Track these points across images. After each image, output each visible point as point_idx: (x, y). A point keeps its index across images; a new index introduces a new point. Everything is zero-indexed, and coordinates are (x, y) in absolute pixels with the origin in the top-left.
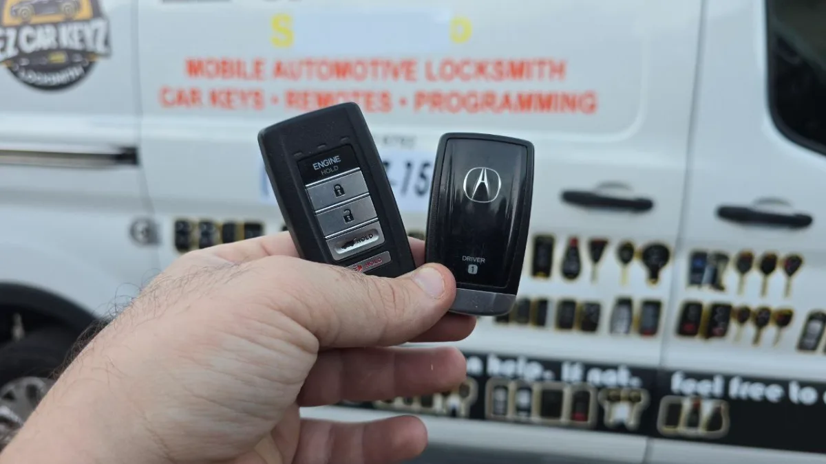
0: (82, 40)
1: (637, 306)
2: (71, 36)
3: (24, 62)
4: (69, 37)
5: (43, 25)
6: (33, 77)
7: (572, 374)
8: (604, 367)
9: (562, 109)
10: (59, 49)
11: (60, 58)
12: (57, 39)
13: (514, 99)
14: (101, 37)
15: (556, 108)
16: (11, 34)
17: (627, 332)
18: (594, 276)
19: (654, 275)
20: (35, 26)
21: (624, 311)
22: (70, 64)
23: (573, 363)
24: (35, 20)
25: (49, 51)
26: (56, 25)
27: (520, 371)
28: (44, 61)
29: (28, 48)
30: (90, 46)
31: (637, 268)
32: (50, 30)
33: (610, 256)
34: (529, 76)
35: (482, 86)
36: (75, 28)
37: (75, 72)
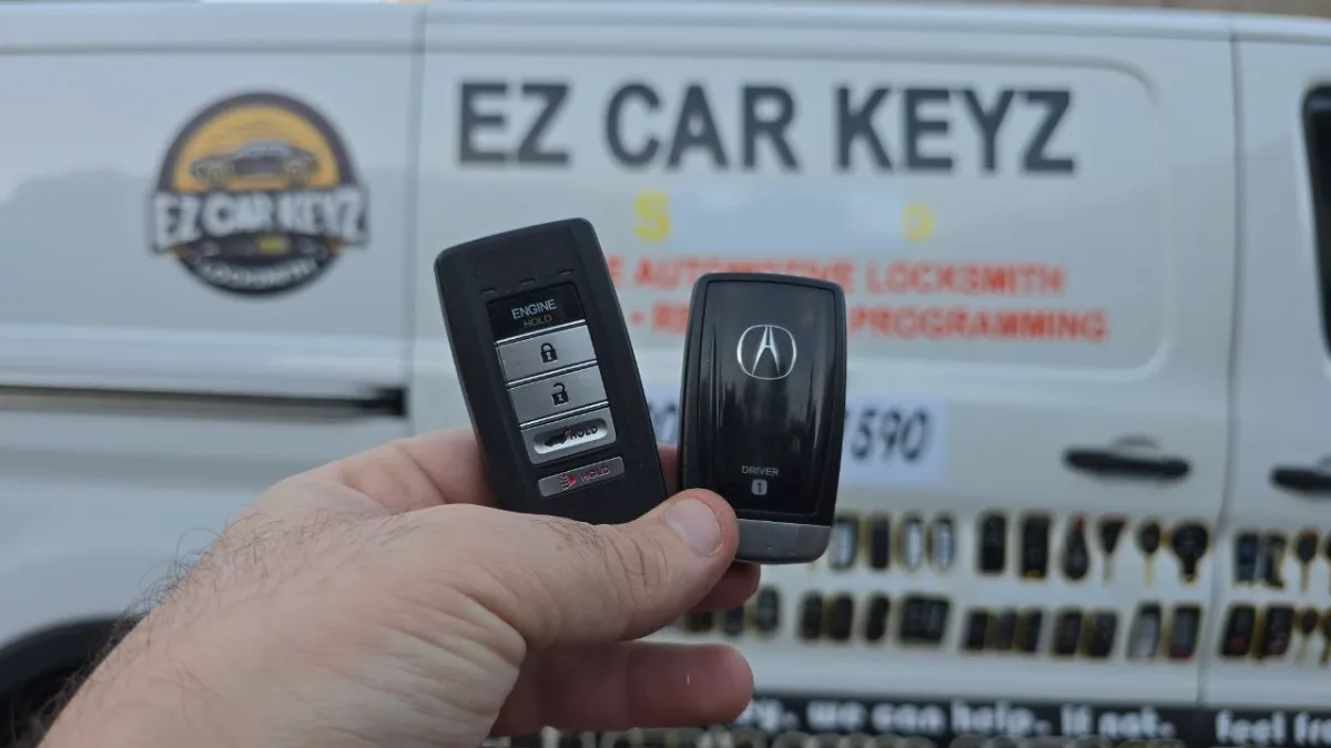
0: (319, 219)
1: (1167, 616)
2: (300, 212)
3: (211, 250)
4: (295, 213)
5: (248, 193)
6: (223, 273)
7: (1076, 723)
8: (1122, 710)
9: (1060, 333)
10: (276, 230)
11: (277, 245)
12: (274, 216)
13: (992, 321)
14: (352, 216)
15: (1051, 333)
16: (190, 206)
17: (1152, 655)
18: (1108, 574)
19: (1189, 570)
20: (234, 194)
21: (1150, 624)
22: (294, 255)
23: (1076, 705)
24: (237, 184)
25: (259, 234)
26: (272, 194)
27: (1000, 725)
28: (249, 250)
29: (218, 227)
30: (332, 227)
31: (1166, 561)
32: (262, 203)
33: (1128, 544)
34: (1013, 289)
35: (946, 300)
36: (306, 201)
37: (299, 268)
